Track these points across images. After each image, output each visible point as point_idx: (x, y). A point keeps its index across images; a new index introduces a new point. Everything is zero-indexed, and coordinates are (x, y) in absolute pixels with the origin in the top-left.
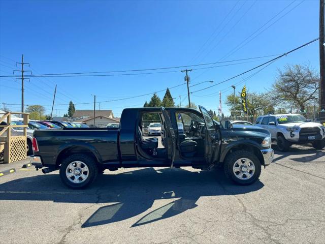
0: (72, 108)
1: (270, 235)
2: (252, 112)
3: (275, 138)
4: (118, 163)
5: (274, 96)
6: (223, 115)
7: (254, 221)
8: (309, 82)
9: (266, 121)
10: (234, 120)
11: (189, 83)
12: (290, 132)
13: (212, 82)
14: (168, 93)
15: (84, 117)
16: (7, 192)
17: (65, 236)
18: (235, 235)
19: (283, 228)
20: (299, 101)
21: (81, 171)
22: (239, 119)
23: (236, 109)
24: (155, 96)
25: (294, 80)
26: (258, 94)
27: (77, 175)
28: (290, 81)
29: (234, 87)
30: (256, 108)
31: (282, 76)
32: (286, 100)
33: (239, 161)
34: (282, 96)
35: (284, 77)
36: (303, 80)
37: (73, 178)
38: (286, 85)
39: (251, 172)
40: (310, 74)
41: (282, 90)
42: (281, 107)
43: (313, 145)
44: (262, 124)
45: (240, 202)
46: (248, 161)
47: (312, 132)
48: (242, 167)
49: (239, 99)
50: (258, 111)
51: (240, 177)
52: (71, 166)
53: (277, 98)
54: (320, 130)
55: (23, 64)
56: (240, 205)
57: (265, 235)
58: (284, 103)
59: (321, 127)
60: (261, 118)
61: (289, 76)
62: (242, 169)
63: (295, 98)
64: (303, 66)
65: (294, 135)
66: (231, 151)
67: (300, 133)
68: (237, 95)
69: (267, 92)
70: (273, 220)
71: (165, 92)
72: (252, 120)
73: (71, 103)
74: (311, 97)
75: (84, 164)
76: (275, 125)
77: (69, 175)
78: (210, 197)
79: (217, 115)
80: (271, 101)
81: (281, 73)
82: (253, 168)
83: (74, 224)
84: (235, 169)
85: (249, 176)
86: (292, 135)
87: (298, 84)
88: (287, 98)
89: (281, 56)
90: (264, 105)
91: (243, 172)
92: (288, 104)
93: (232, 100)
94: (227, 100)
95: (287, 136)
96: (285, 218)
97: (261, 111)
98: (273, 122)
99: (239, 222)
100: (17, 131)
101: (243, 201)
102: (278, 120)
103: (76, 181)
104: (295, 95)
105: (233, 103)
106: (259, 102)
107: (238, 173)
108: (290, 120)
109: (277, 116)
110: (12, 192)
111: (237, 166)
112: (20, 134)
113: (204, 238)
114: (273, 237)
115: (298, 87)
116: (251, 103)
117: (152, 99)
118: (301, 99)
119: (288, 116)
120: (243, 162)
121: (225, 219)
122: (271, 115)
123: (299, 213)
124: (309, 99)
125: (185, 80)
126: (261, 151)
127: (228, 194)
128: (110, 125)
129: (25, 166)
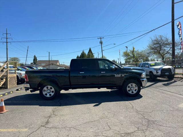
0: (35, 59)
1: (144, 117)
2: (137, 60)
3: (148, 74)
4: (69, 86)
5: (148, 52)
6: (121, 62)
7: (137, 111)
8: (167, 44)
9: (144, 65)
10: (127, 65)
11: (102, 45)
12: (156, 71)
13: (115, 44)
14: (90, 50)
15: (43, 64)
16: (13, 102)
17: (48, 120)
18: (129, 117)
19: (150, 114)
20: (161, 55)
21: (50, 91)
22: (130, 64)
23: (128, 59)
24: (83, 52)
25: (159, 44)
26: (140, 51)
27: (48, 93)
28: (157, 44)
29: (127, 47)
30: (138, 58)
31: (152, 41)
32: (155, 54)
33: (130, 85)
34: (152, 52)
35: (154, 42)
36: (164, 43)
37: (46, 94)
38: (155, 46)
39: (136, 90)
40: (167, 40)
41: (153, 49)
42: (152, 58)
43: (168, 78)
44: (142, 67)
45: (131, 104)
46: (134, 85)
47: (167, 71)
48: (131, 87)
49: (130, 53)
50: (140, 60)
51: (130, 92)
52: (45, 88)
53: (150, 53)
54: (171, 69)
55: (7, 34)
56: (131, 105)
57: (142, 117)
58: (153, 56)
59: (172, 68)
60: (141, 64)
61: (156, 41)
62: (132, 89)
63: (159, 53)
64: (164, 35)
65: (158, 72)
66: (126, 80)
67: (161, 71)
68: (129, 51)
69: (144, 50)
70: (146, 111)
71: (89, 50)
72: (136, 65)
73: (35, 56)
74: (168, 53)
75: (52, 87)
76: (149, 67)
77: (44, 93)
78: (116, 102)
79: (117, 62)
80: (147, 54)
81: (152, 39)
82: (137, 88)
83: (51, 115)
84: (128, 89)
85: (135, 92)
86: (157, 72)
87: (161, 46)
88: (155, 53)
89: (151, 31)
90: (143, 57)
91: (132, 90)
92: (156, 56)
93: (126, 54)
94: (123, 54)
95: (155, 73)
96: (152, 110)
97: (141, 60)
98: (148, 66)
99: (130, 112)
100: (11, 71)
101: (132, 103)
102: (150, 64)
103: (48, 96)
104: (159, 51)
105: (126, 56)
106: (140, 55)
107: (129, 91)
108: (156, 64)
109: (149, 62)
110: (15, 102)
111: (129, 87)
112: (12, 73)
113: (114, 118)
114: (146, 118)
115: (161, 47)
116: (136, 55)
117: (82, 54)
118: (163, 53)
119: (155, 63)
120: (132, 85)
121: (124, 111)
122: (146, 62)
123: (158, 108)
124: (166, 53)
125: (100, 43)
126: (141, 79)
127: (125, 101)
128: (59, 68)
129: (17, 90)
